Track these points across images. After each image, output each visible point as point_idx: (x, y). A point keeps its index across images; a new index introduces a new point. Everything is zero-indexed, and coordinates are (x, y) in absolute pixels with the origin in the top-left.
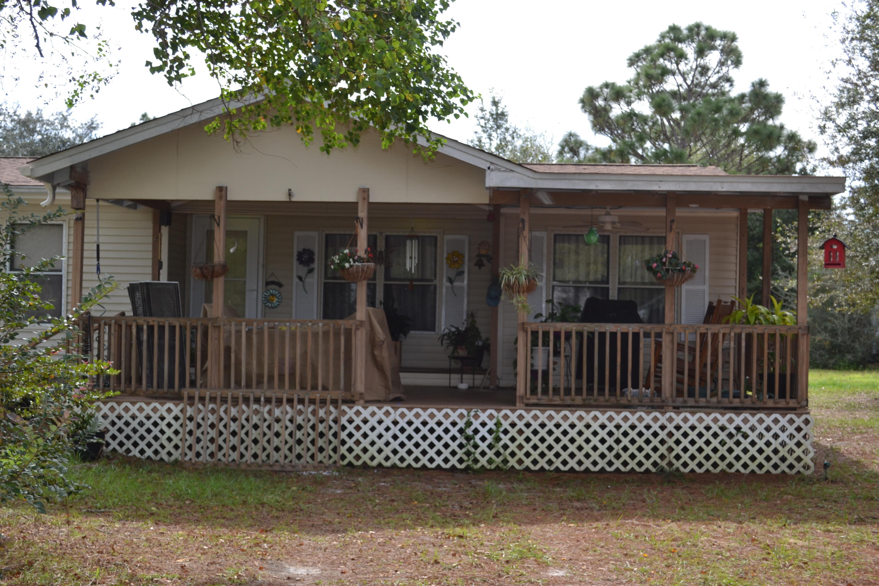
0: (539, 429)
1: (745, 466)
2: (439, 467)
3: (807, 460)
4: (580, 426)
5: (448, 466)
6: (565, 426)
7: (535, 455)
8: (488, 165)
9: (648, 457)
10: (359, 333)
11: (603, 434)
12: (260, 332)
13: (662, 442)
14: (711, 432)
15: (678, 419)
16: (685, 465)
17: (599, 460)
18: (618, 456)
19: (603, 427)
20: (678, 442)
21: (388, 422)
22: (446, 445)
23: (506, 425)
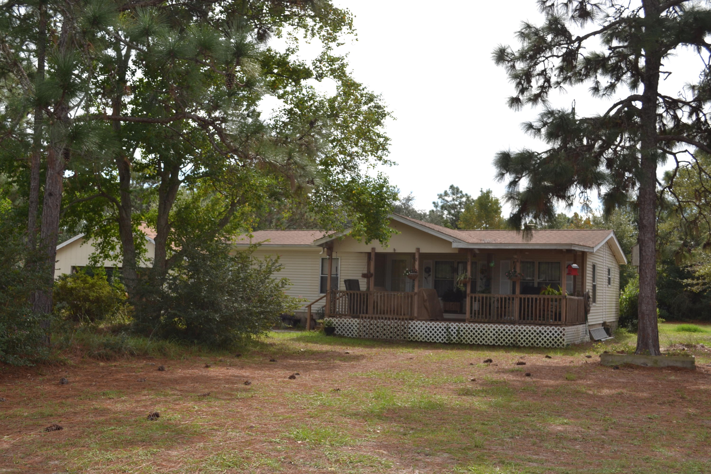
0: (473, 330)
1: (543, 344)
2: (440, 342)
3: (564, 343)
4: (486, 329)
5: (443, 342)
6: (481, 329)
7: (471, 339)
8: (453, 240)
9: (509, 340)
10: (415, 296)
11: (494, 332)
12: (384, 296)
13: (514, 335)
14: (531, 332)
15: (520, 328)
16: (522, 344)
17: (492, 341)
18: (499, 340)
19: (494, 330)
20: (519, 336)
21: (424, 326)
22: (442, 335)
23: (462, 328)
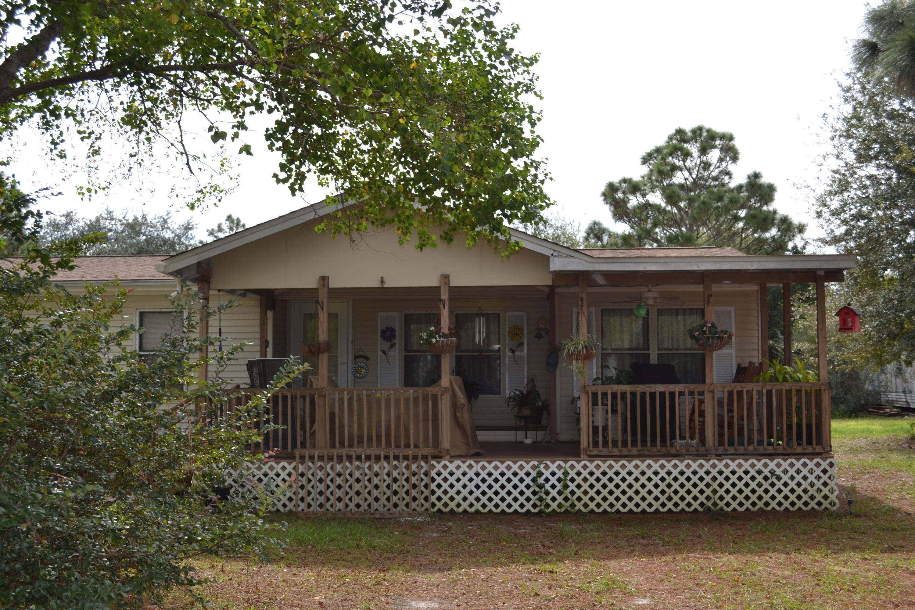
0: (601, 477)
1: (780, 504)
2: (516, 511)
3: (833, 497)
4: (636, 473)
5: (524, 510)
6: (623, 473)
7: (598, 499)
8: (552, 252)
9: (695, 498)
10: (444, 398)
11: (656, 479)
12: (360, 400)
13: (708, 485)
14: (749, 475)
15: (720, 466)
16: (728, 504)
17: (653, 502)
18: (670, 499)
19: (656, 473)
20: (721, 485)
21: (471, 474)
22: (522, 493)
23: (572, 474)
